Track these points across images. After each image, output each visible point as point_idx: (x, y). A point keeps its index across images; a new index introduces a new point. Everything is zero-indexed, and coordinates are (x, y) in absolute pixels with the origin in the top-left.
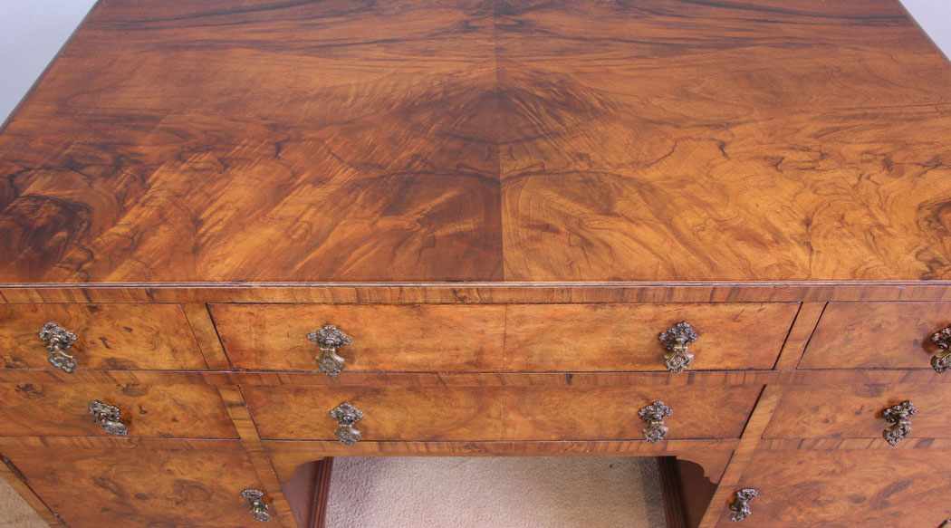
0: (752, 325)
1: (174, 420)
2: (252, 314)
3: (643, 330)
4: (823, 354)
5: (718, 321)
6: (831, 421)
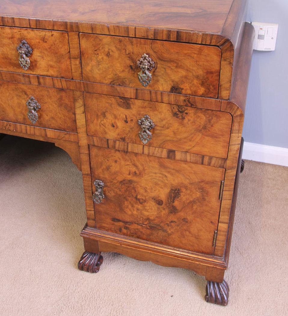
0: (52, 45)
3: (10, 44)
4: (91, 71)
5: (37, 41)
6: (115, 126)
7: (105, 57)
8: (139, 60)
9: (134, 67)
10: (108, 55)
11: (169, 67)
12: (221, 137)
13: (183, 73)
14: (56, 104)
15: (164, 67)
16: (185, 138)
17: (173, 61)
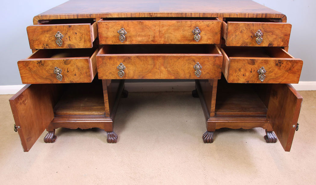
0: (212, 28)
1: (75, 75)
2: (106, 25)
3: (189, 29)
4: (231, 40)
5: (204, 27)
6: (245, 75)
7: (240, 33)
8: (256, 33)
9: (253, 37)
10: (241, 32)
11: (269, 35)
12: (297, 73)
13: (274, 36)
14: (211, 65)
15: (267, 35)
16: (280, 76)
17: (271, 32)
